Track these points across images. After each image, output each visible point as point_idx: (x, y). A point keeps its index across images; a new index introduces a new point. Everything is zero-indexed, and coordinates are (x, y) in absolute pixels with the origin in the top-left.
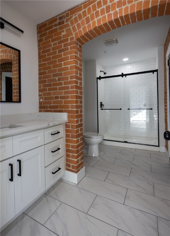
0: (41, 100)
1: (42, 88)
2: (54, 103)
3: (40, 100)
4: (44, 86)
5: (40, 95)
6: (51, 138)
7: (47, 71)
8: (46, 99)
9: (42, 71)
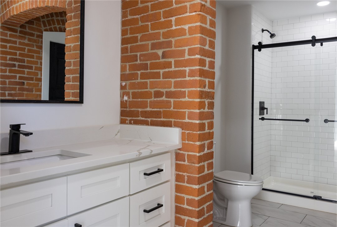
0: (126, 98)
1: (128, 72)
2: (153, 105)
3: (122, 96)
5: (122, 88)
7: (139, 36)
8: (135, 95)
9: (129, 36)
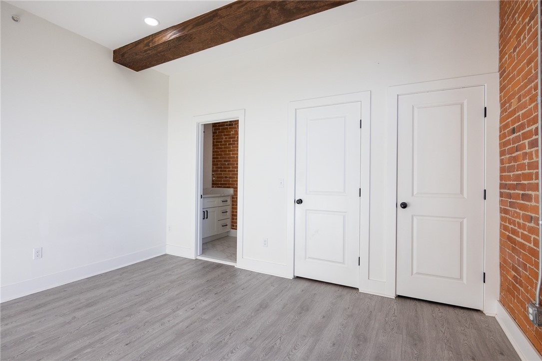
4: (216, 168)
6: (222, 204)
